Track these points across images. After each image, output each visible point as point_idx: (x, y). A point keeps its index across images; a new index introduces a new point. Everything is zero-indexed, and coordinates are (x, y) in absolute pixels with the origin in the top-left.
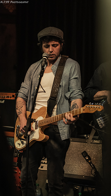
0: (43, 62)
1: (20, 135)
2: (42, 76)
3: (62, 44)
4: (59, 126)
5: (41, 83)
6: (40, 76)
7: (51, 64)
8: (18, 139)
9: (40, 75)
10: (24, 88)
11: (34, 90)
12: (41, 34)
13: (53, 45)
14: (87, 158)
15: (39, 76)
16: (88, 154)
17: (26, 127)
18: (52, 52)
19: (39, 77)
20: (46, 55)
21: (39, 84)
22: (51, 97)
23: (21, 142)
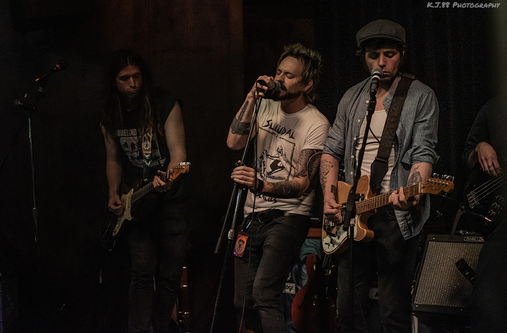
0: (374, 86)
1: (329, 226)
2: (373, 112)
3: (404, 52)
5: (371, 126)
6: (369, 113)
8: (327, 235)
9: (369, 111)
10: (331, 138)
11: (351, 142)
12: (364, 34)
13: (386, 54)
14: (467, 274)
15: (367, 112)
16: (468, 265)
17: (347, 210)
18: (385, 66)
19: (367, 114)
20: (377, 72)
21: (368, 128)
22: (377, 156)
23: (330, 240)
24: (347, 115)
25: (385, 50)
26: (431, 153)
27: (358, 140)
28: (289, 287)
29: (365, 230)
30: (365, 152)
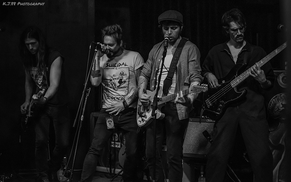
0: (166, 43)
1: (141, 112)
2: (165, 56)
4: (177, 107)
6: (163, 57)
7: (171, 46)
8: (140, 117)
9: (163, 55)
10: (145, 68)
11: (155, 70)
12: (161, 18)
13: (172, 28)
14: (208, 138)
15: (162, 56)
16: (209, 133)
17: (153, 106)
18: (171, 34)
20: (167, 36)
21: (163, 64)
22: (167, 77)
23: (141, 119)
24: (154, 57)
25: (171, 26)
26: (199, 77)
27: (158, 70)
28: (117, 144)
29: (161, 113)
30: (162, 75)
